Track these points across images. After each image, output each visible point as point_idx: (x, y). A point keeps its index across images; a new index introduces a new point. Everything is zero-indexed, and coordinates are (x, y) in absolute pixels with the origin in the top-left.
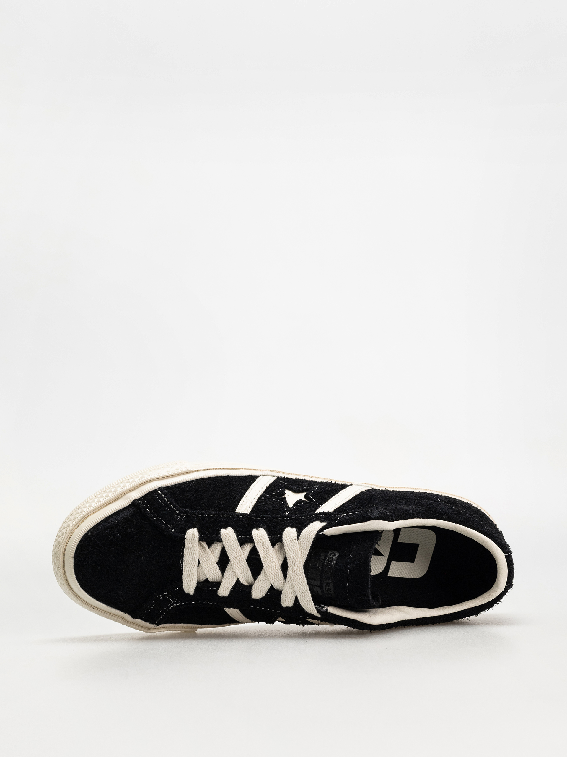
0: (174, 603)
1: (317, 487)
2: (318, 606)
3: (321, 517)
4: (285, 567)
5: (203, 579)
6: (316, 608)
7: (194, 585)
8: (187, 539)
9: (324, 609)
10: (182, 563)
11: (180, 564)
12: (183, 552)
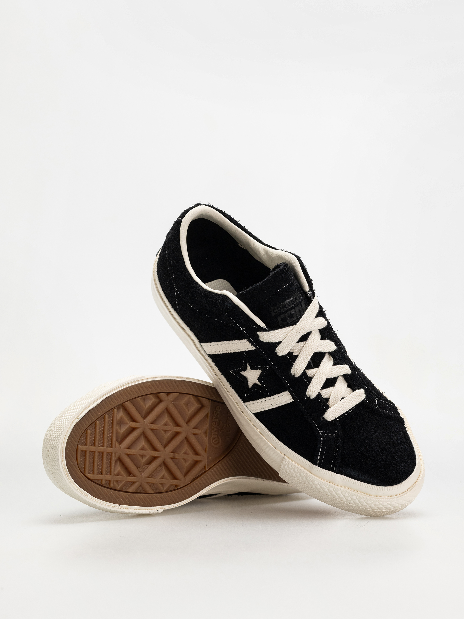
0: (377, 400)
1: (231, 371)
2: (311, 299)
3: (255, 341)
4: (304, 338)
5: (349, 390)
6: (313, 299)
7: (357, 391)
8: (335, 417)
9: (310, 293)
10: (351, 409)
11: (352, 410)
12: (344, 414)
